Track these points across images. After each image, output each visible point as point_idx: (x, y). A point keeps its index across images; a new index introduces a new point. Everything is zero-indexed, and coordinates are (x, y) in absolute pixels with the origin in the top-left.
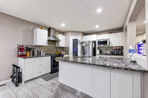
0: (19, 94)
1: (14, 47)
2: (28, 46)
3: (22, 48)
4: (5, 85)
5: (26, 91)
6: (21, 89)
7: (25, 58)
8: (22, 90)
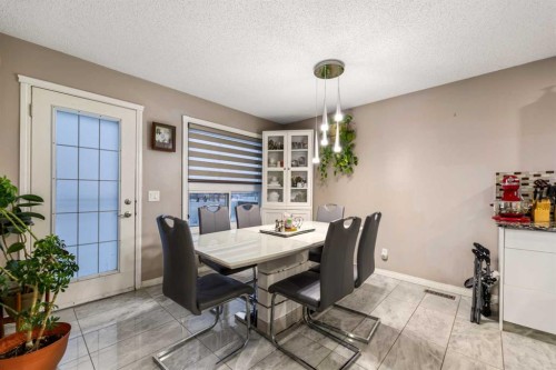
0: (460, 343)
1: (485, 185)
2: (545, 176)
3: (507, 184)
4: (452, 297)
5: (486, 356)
6: (478, 339)
7: (506, 227)
8: (476, 342)
